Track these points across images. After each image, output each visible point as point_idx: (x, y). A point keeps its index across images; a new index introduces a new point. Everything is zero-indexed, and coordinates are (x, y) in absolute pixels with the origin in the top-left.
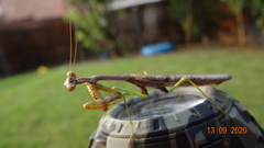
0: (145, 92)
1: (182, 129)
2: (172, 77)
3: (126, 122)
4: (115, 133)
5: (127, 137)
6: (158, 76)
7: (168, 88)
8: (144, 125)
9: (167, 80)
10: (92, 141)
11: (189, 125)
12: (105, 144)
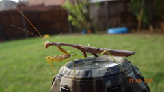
0: (85, 55)
1: (100, 78)
2: (101, 49)
3: (72, 71)
4: (66, 75)
5: (71, 78)
6: (93, 48)
7: (98, 55)
8: (81, 73)
9: (98, 50)
10: (55, 78)
11: (104, 77)
12: (60, 80)
